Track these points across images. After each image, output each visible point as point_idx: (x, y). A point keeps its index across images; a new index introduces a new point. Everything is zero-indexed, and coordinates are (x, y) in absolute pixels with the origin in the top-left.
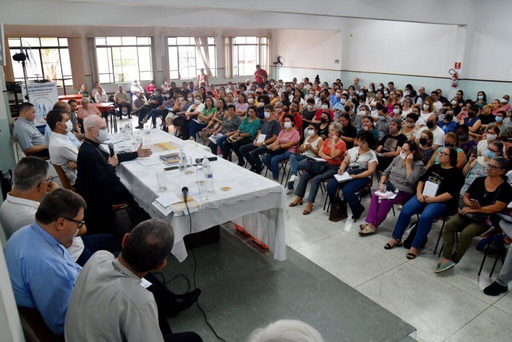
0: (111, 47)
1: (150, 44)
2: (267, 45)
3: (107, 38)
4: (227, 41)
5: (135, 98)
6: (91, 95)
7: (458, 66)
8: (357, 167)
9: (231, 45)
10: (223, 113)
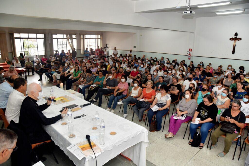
0: (23, 38)
1: (44, 37)
2: (101, 39)
3: (21, 34)
4: (82, 37)
5: (35, 64)
6: (12, 63)
7: (191, 50)
8: (162, 103)
9: (84, 39)
10: (85, 74)
